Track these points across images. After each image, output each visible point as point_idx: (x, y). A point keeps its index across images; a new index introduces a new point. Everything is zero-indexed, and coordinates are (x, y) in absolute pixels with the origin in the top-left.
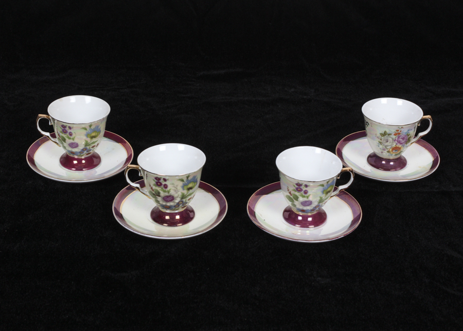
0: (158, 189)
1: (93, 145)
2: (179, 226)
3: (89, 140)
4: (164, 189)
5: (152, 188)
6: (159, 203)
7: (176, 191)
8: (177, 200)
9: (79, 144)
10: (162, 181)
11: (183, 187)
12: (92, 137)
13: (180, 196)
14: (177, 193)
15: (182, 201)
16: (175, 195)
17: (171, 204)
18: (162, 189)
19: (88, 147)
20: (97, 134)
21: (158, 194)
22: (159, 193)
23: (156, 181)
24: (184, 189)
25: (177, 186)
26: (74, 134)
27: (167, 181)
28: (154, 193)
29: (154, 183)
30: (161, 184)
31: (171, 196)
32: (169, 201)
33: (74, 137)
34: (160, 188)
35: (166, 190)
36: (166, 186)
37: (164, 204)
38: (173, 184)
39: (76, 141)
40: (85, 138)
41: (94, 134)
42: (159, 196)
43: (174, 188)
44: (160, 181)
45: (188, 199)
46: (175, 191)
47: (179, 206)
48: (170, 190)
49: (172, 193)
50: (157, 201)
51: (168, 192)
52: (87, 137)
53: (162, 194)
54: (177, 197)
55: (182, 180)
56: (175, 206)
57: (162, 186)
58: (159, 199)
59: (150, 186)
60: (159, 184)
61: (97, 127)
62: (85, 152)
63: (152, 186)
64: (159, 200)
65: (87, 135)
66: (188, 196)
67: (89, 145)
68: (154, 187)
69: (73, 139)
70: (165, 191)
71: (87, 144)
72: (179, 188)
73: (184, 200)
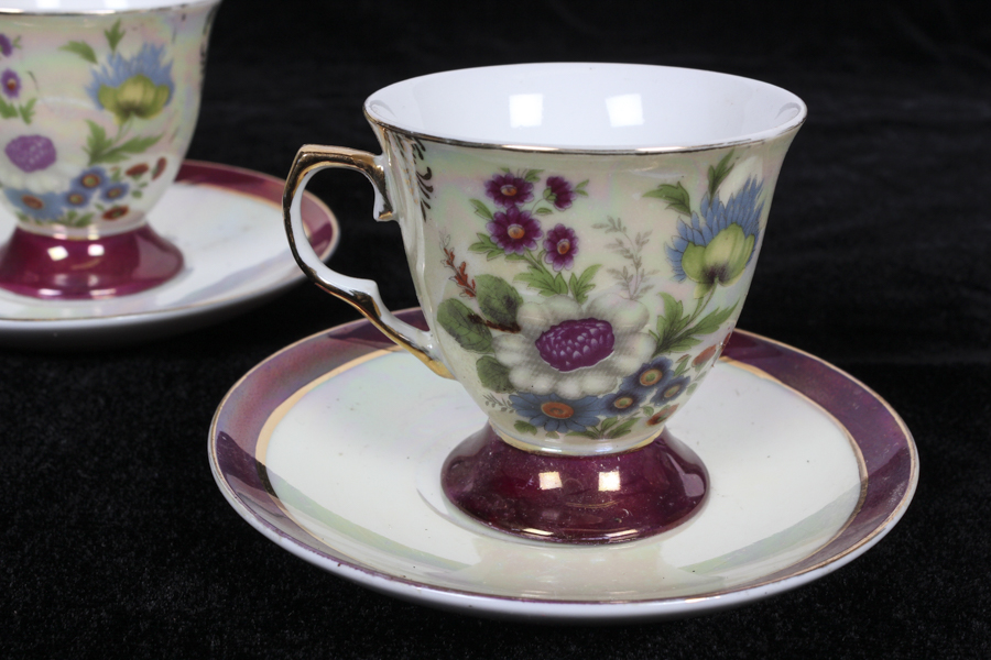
0: (509, 270)
1: (135, 160)
2: (615, 542)
3: (109, 122)
4: (549, 266)
5: (461, 278)
6: (509, 386)
7: (632, 284)
8: (632, 357)
9: (58, 143)
10: (537, 204)
11: (678, 254)
12: (128, 111)
13: (652, 325)
14: (633, 298)
15: (661, 367)
16: (625, 318)
17: (589, 383)
18: (535, 266)
19: (107, 168)
20: (150, 96)
21: (506, 316)
22: (512, 303)
23: (494, 207)
24: (681, 274)
25: (641, 242)
26: (25, 81)
27: (578, 204)
28: (474, 306)
29: (482, 226)
30: (531, 230)
31: (592, 321)
32: (576, 363)
33: (32, 103)
34: (522, 267)
35: (566, 275)
36: (563, 246)
37: (542, 384)
38: (615, 226)
39: (43, 125)
40: (87, 105)
41: (134, 93)
42: (514, 327)
43: (619, 262)
44: (527, 207)
45: (694, 352)
46: (625, 279)
47: (636, 401)
48: (592, 270)
49: (605, 296)
50: (496, 375)
51: (579, 290)
52: (101, 105)
53: (537, 309)
54: (635, 332)
55: (679, 201)
56: (611, 405)
57: (539, 247)
58: (511, 350)
59: (450, 259)
60: (514, 230)
61: (152, 53)
62: (96, 197)
63: (463, 254)
64: (505, 358)
65: (99, 92)
66: (699, 329)
67: (114, 154)
68: (479, 266)
69: (26, 115)
70: (552, 288)
71: (99, 150)
72: (656, 260)
73: (673, 357)
